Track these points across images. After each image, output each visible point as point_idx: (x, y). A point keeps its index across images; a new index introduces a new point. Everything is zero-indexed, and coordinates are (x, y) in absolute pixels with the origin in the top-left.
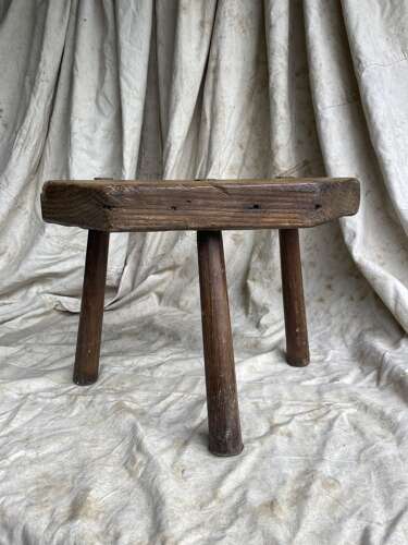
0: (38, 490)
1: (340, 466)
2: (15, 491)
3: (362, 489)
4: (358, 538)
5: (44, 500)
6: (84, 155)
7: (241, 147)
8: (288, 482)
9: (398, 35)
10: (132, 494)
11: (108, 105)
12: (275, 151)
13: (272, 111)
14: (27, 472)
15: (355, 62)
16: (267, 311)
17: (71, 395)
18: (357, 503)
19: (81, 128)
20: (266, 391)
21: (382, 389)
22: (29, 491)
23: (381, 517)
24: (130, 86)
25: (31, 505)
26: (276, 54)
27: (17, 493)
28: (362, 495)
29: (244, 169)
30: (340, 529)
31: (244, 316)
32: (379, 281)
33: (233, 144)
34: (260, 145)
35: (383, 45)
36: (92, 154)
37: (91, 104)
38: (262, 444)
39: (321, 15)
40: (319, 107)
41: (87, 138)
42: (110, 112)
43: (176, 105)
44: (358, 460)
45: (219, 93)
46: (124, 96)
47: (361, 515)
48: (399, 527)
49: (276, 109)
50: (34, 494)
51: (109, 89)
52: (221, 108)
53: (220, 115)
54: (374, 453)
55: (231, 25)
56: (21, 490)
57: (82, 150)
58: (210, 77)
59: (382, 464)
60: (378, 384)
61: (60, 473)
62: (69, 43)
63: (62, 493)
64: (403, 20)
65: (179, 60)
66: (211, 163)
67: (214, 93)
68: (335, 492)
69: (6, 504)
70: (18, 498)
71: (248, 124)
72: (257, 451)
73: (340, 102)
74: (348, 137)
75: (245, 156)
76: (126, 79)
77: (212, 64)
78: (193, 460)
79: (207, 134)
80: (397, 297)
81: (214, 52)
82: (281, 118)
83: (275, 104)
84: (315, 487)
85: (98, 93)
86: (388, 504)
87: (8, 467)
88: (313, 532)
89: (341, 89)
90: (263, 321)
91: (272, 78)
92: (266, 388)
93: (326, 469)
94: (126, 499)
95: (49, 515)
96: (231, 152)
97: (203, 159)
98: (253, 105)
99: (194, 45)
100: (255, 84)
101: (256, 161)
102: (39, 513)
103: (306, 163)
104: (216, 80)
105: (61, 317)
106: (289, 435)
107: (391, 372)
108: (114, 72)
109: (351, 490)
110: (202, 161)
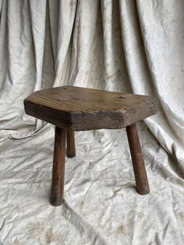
0: (29, 230)
1: (143, 207)
2: (20, 232)
3: (152, 216)
4: (154, 237)
5: (34, 235)
6: (17, 65)
7: (90, 62)
8: (126, 217)
9: (160, 17)
10: (69, 227)
11: (26, 41)
12: (106, 67)
13: (105, 48)
14: (22, 223)
15: (142, 30)
16: (103, 135)
17: (29, 183)
18: (152, 223)
19: (14, 53)
20: (109, 175)
21: (153, 171)
22: (26, 232)
23: (161, 228)
24: (37, 32)
25: (29, 238)
26: (107, 22)
27: (21, 233)
28: (153, 219)
29: (92, 72)
30: (148, 234)
31: (93, 137)
32: (151, 125)
33: (87, 62)
34: (99, 61)
35: (153, 21)
36: (21, 65)
37: (18, 40)
38: (112, 200)
39: (127, 5)
40: (127, 49)
41: (18, 57)
42: (27, 44)
43: (61, 44)
44: (149, 204)
45: (81, 38)
46: (35, 37)
47: (154, 228)
48: (167, 231)
50: (28, 232)
51: (26, 32)
52: (82, 46)
53: (81, 49)
54: (155, 201)
55: (85, 6)
56: (22, 232)
57: (15, 63)
58: (76, 30)
59: (158, 205)
60: (152, 169)
61: (36, 221)
62: (4, 8)
63: (40, 230)
64: (162, 11)
65: (61, 22)
66: (78, 71)
67: (78, 38)
68: (143, 219)
69: (18, 239)
70: (22, 236)
71: (93, 52)
72: (111, 204)
73: (135, 46)
74: (138, 62)
75: (92, 66)
76: (35, 29)
77: (77, 24)
78: (87, 211)
79: (75, 57)
80: (159, 132)
81: (78, 18)
82: (109, 52)
84: (136, 218)
85: (21, 34)
86: (162, 222)
87: (13, 222)
88: (138, 236)
89: (136, 41)
90: (102, 140)
91: (105, 33)
92: (109, 174)
93: (138, 210)
94: (67, 229)
95: (38, 241)
96: (86, 65)
97: (74, 68)
98: (95, 43)
99: (68, 14)
100: (96, 33)
101: (96, 68)
102: (33, 241)
103: (119, 71)
104: (79, 32)
105: (11, 141)
106: (122, 195)
107: (157, 164)
108: (29, 25)
109: (149, 217)
110: (73, 69)
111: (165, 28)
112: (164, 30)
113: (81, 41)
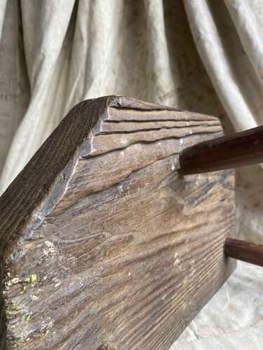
12: (158, 74)
43: (51, 16)
45: (97, 14)
49: (156, 36)
53: (99, 35)
66: (92, 80)
67: (92, 13)
79: (84, 52)
82: (162, 44)
83: (155, 31)
103: (179, 90)
110: (78, 79)
111: (257, 12)
112: (256, 15)
113: (99, 20)
